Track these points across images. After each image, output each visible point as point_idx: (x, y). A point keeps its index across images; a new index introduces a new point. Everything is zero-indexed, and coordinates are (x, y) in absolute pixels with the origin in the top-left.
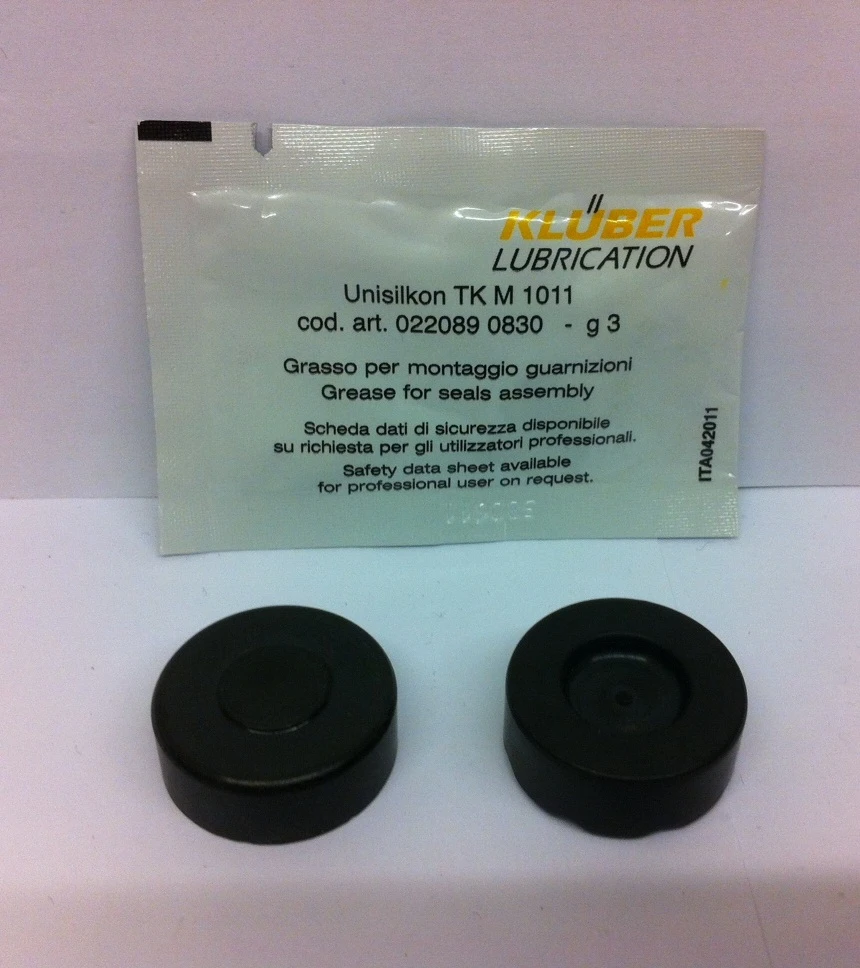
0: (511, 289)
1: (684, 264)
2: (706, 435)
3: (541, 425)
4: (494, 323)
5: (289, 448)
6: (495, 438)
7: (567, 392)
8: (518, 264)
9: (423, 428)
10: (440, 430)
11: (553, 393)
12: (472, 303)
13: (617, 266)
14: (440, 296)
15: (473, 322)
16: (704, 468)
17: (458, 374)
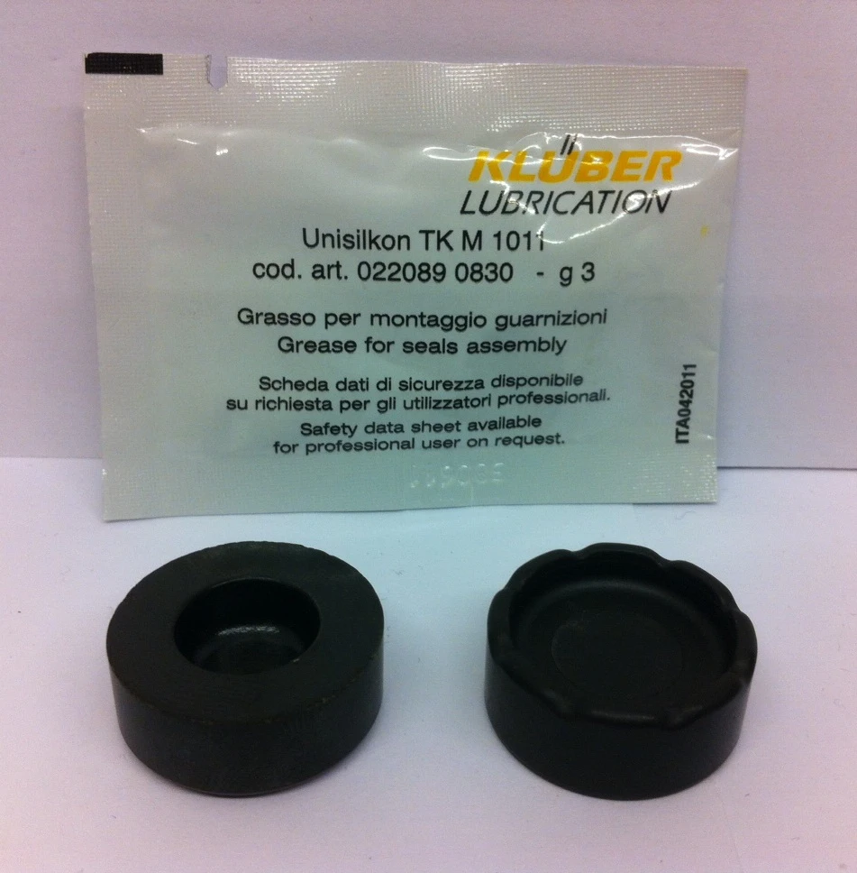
0: (479, 234)
1: (662, 209)
2: (684, 394)
3: (511, 382)
4: (462, 271)
5: (242, 405)
6: (461, 395)
7: (539, 345)
8: (487, 207)
9: (385, 383)
10: (404, 386)
11: (523, 346)
12: (439, 248)
13: (591, 211)
14: (404, 242)
15: (439, 269)
16: (682, 429)
17: (423, 325)
